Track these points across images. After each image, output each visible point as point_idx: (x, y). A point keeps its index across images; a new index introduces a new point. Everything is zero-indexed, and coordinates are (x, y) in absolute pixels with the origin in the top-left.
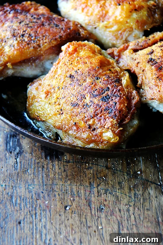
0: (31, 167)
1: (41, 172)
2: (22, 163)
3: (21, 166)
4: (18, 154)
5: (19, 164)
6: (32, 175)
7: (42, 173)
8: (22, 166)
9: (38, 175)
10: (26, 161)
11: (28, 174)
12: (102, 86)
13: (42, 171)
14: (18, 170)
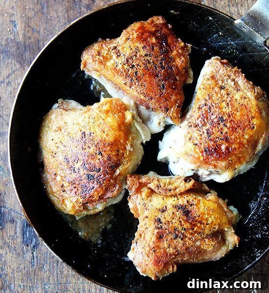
0: (47, 263)
1: (55, 268)
2: (39, 257)
3: (37, 261)
4: (34, 247)
5: (35, 259)
6: (48, 273)
7: (57, 269)
8: (39, 262)
9: (54, 271)
10: (42, 255)
11: (44, 271)
12: (97, 165)
13: (57, 266)
14: (35, 267)
